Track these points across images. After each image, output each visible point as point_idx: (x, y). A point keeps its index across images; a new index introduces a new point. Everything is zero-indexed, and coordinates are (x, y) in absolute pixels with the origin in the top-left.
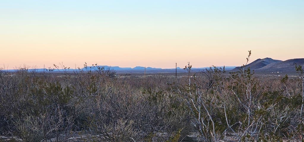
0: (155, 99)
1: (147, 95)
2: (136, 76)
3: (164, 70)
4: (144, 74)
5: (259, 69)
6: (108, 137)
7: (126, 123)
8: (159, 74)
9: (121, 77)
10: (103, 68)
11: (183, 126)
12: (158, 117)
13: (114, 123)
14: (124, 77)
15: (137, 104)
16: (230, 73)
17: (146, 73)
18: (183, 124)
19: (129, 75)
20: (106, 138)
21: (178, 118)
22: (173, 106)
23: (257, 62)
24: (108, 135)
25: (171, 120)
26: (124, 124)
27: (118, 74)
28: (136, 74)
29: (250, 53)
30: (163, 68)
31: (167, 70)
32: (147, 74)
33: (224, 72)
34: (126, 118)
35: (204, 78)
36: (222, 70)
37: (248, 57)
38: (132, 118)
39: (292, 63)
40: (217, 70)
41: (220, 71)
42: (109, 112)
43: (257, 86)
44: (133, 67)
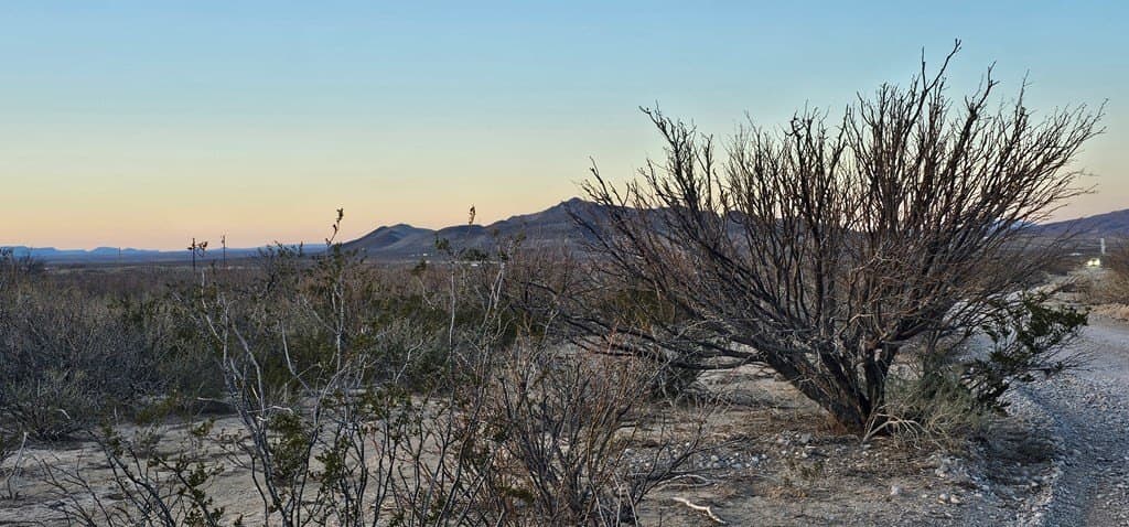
0: (138, 319)
1: (118, 312)
2: (98, 269)
3: (165, 255)
4: (115, 265)
5: (385, 248)
6: (20, 414)
7: (67, 378)
8: (153, 263)
9: (62, 272)
10: (10, 250)
11: (206, 378)
12: (146, 360)
13: (36, 380)
14: (66, 271)
15: (95, 332)
16: (313, 258)
17: (123, 261)
18: (203, 375)
19: (81, 266)
20: (15, 415)
21: (194, 361)
22: (181, 335)
23: (380, 234)
24: (20, 409)
25: (177, 365)
26: (61, 379)
27: (51, 266)
28: (97, 266)
29: (341, 215)
30: (163, 249)
31: (173, 254)
32: (124, 265)
33: (301, 255)
34: (67, 366)
35: (257, 271)
36: (297, 253)
37: (336, 223)
38: (83, 365)
39: (454, 235)
40: (283, 253)
41: (292, 254)
42: (24, 354)
43: (376, 286)
44: (89, 248)
